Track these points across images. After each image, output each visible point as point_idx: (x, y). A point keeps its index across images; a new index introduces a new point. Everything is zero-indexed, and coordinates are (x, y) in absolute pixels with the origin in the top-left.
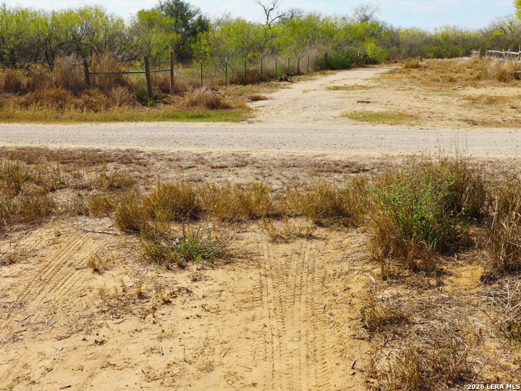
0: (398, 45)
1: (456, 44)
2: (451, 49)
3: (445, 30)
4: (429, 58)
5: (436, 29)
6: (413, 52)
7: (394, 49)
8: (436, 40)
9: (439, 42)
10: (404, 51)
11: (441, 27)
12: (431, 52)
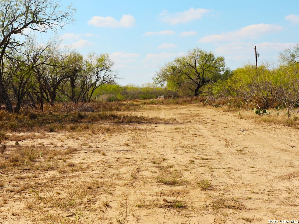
0: (127, 94)
1: (152, 93)
2: (150, 96)
3: (148, 85)
4: (141, 99)
5: (143, 85)
6: (134, 97)
7: (126, 96)
8: (143, 92)
9: (145, 93)
10: (130, 97)
11: (146, 84)
12: (142, 97)
